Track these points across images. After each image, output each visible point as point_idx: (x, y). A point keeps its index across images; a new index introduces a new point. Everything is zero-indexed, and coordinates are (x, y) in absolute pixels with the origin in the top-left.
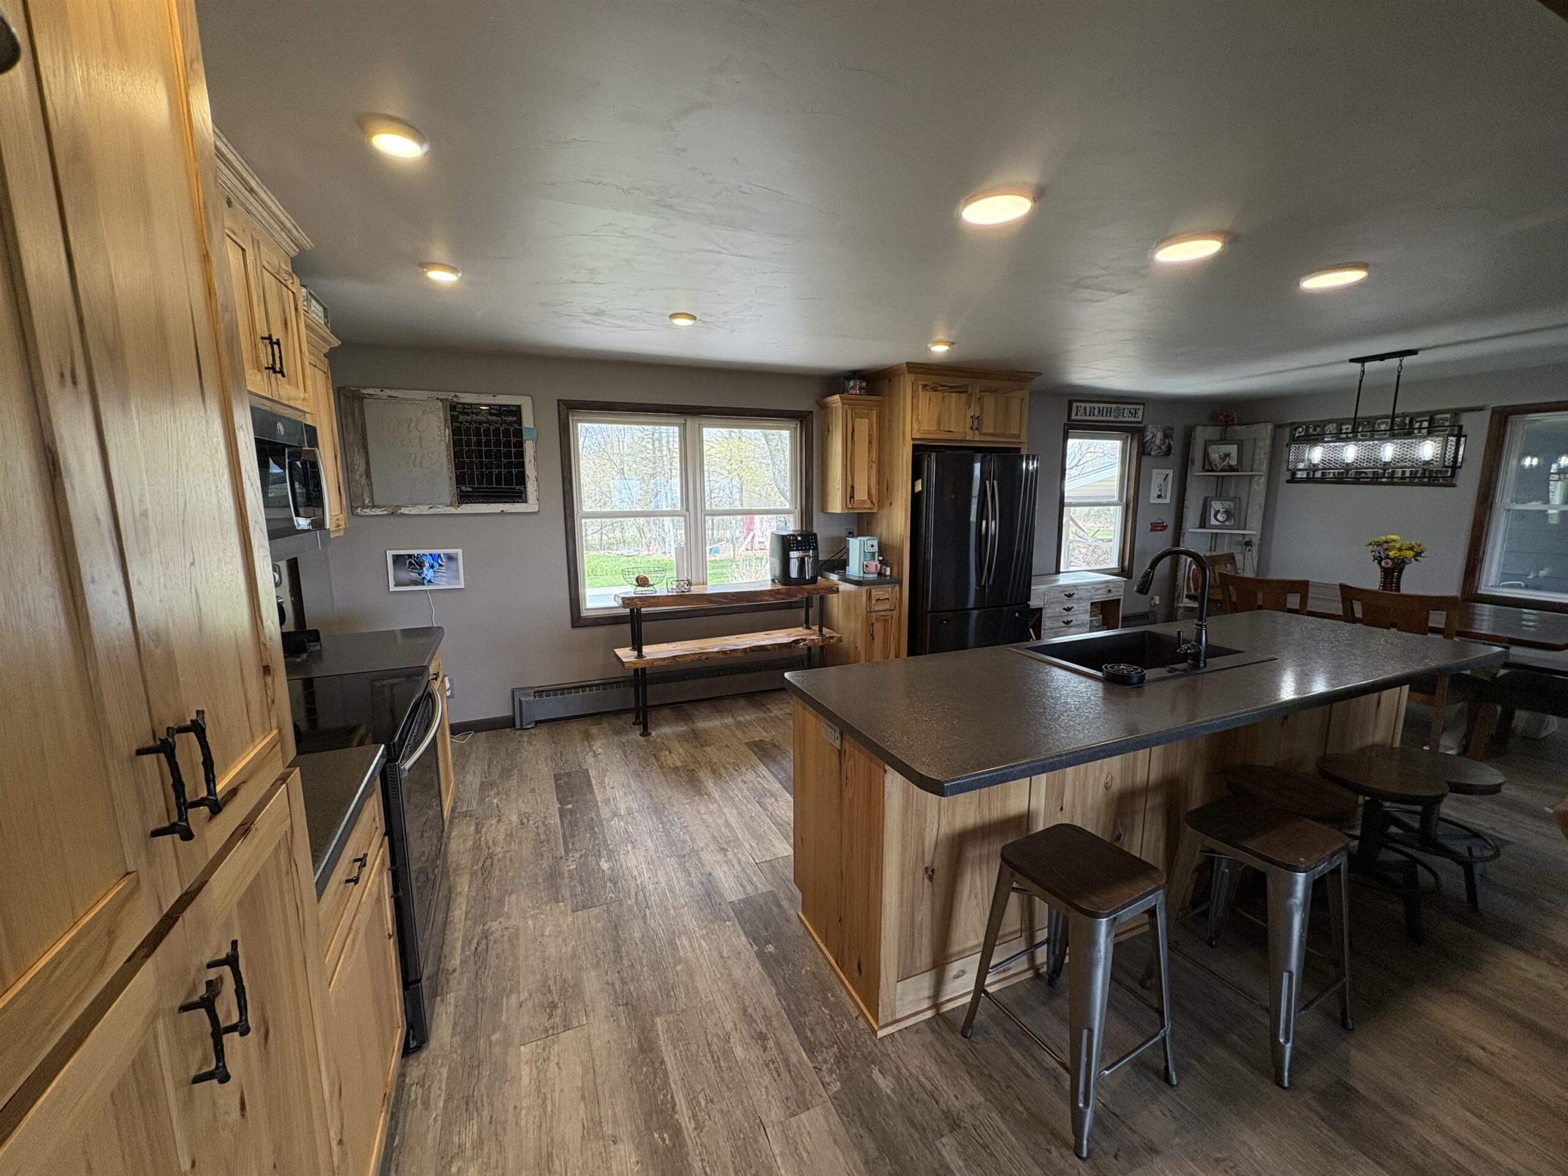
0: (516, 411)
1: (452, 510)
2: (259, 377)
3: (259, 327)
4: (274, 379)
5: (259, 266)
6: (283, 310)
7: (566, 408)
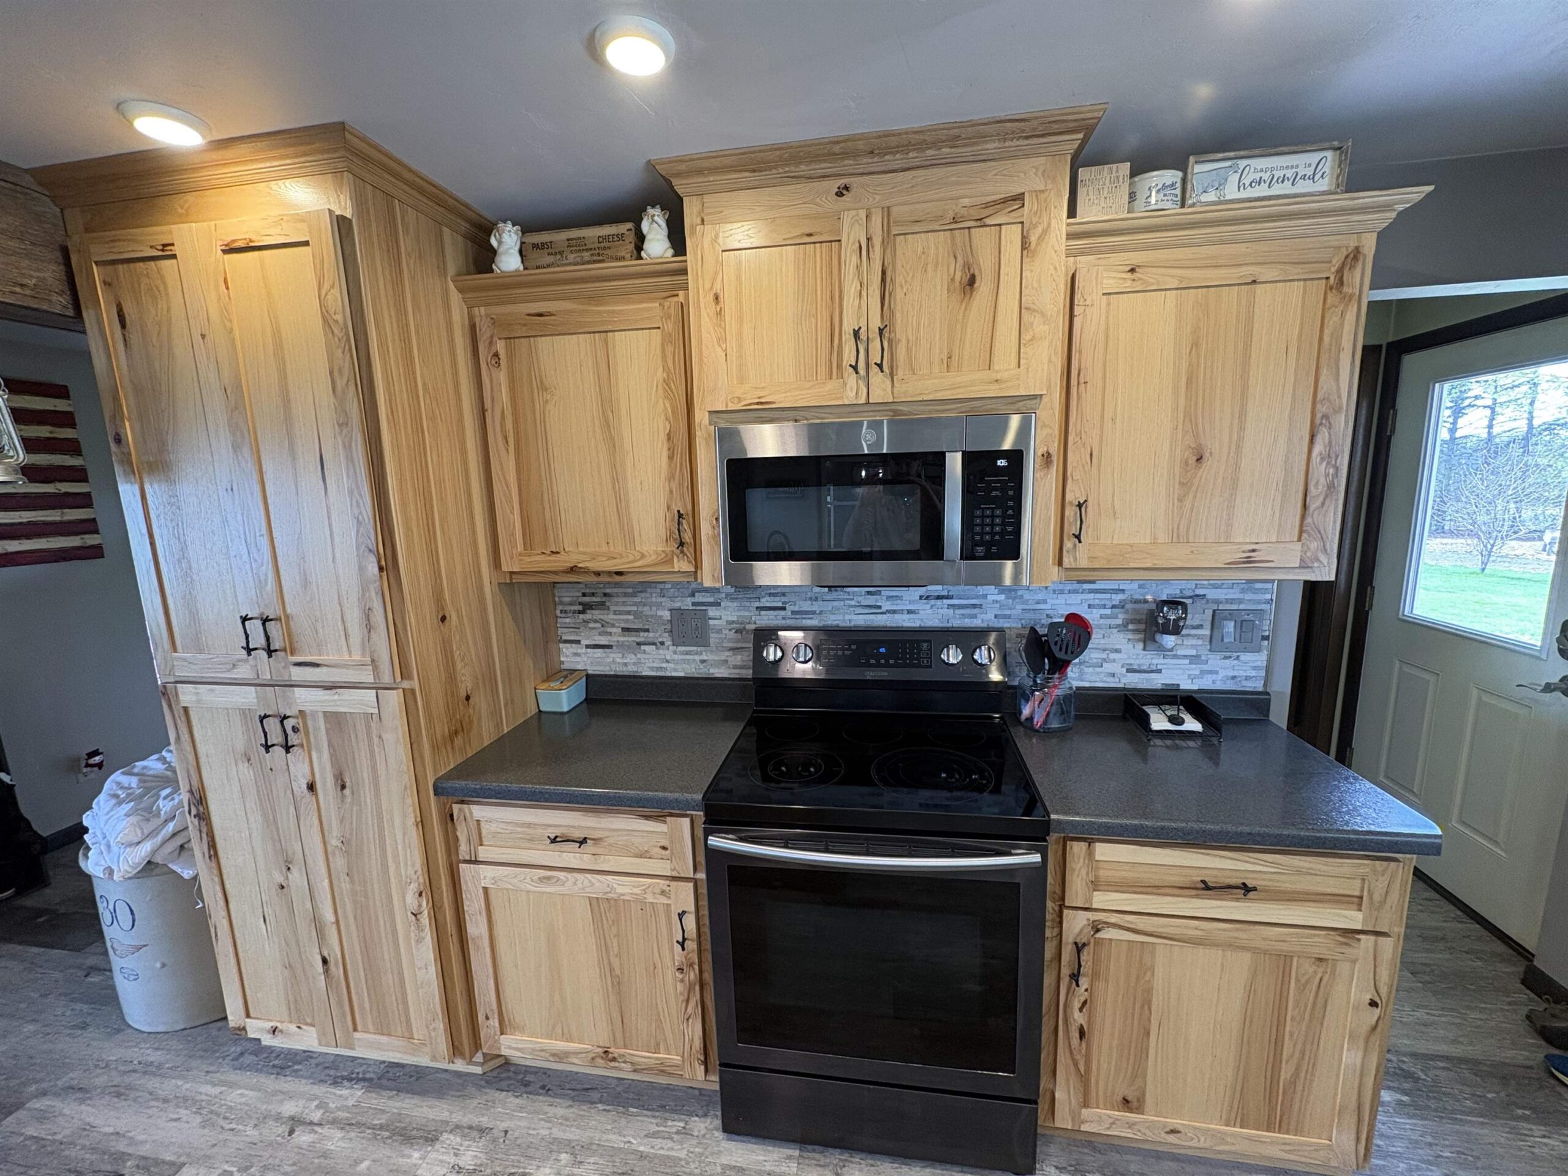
2: (834, 384)
3: (848, 327)
4: (876, 377)
5: (877, 241)
6: (967, 266)
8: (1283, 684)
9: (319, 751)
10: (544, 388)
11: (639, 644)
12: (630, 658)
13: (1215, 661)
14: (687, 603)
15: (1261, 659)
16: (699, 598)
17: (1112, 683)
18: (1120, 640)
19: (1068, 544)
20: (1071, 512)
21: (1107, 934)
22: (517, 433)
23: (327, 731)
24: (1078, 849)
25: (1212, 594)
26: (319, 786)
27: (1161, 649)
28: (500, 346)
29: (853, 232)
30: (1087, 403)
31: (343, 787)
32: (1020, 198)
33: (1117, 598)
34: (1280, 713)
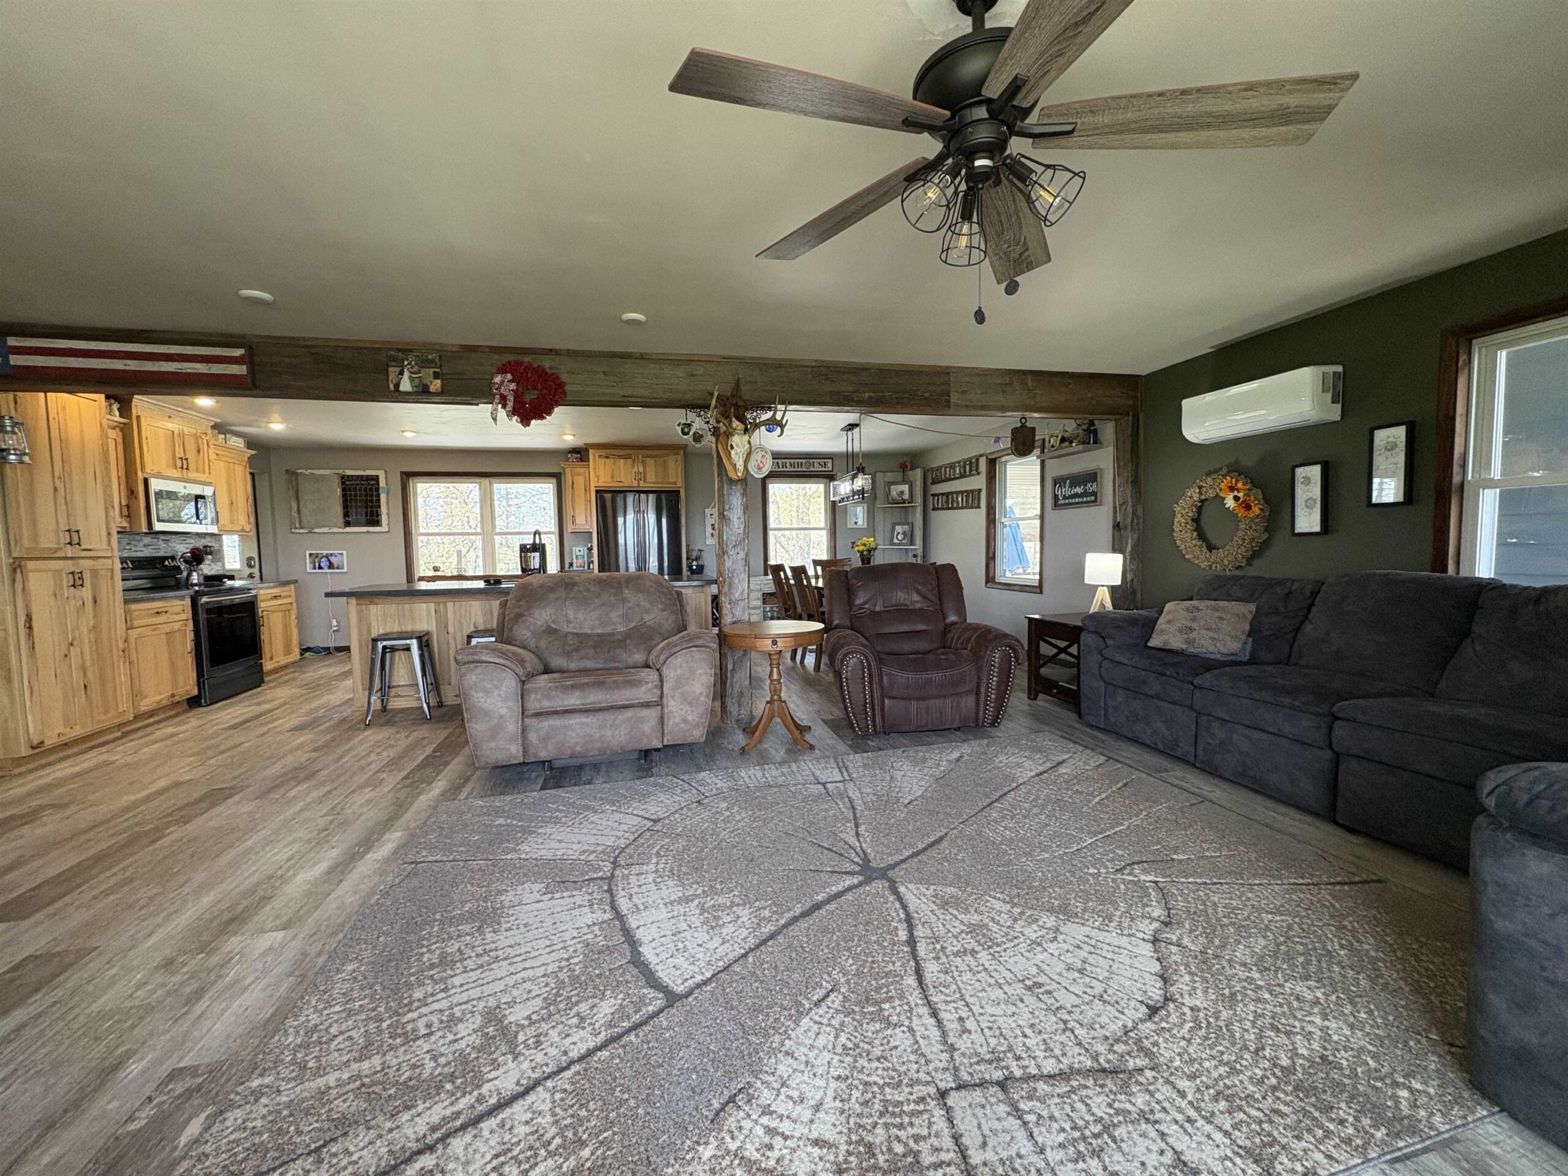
0: (376, 478)
1: (341, 530)
2: (175, 471)
3: (178, 455)
4: (184, 471)
5: (181, 434)
7: (407, 476)
9: (87, 587)
21: (263, 614)
23: (92, 579)
24: (259, 592)
26: (86, 603)
29: (176, 430)
31: (96, 602)
32: (206, 433)
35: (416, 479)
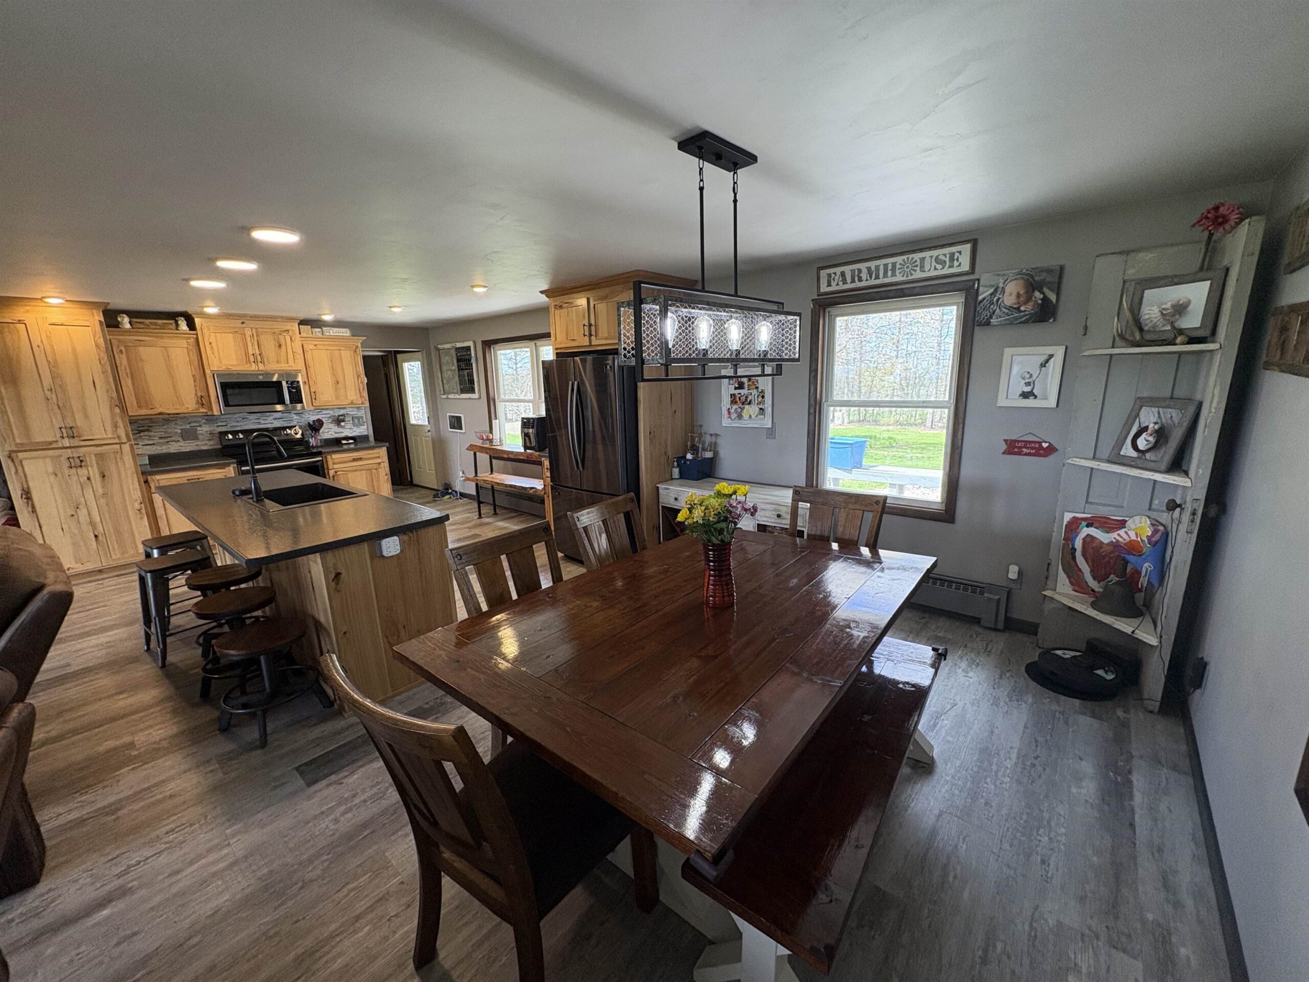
0: (470, 349)
1: (457, 396)
2: (249, 365)
3: (251, 352)
4: (260, 364)
5: (255, 335)
6: (278, 342)
7: (488, 344)
8: (371, 433)
9: (92, 467)
10: (142, 360)
11: (168, 442)
12: (164, 447)
13: (355, 429)
14: (188, 426)
15: (365, 427)
16: (193, 424)
17: (332, 437)
18: (332, 426)
19: (314, 400)
20: (312, 394)
21: (338, 473)
22: (131, 373)
23: (96, 460)
24: (329, 457)
25: (351, 413)
26: (92, 479)
27: (342, 427)
28: (123, 348)
29: (248, 333)
30: (311, 371)
31: (104, 476)
32: (288, 330)
33: (328, 416)
34: (372, 438)
35: (497, 347)
